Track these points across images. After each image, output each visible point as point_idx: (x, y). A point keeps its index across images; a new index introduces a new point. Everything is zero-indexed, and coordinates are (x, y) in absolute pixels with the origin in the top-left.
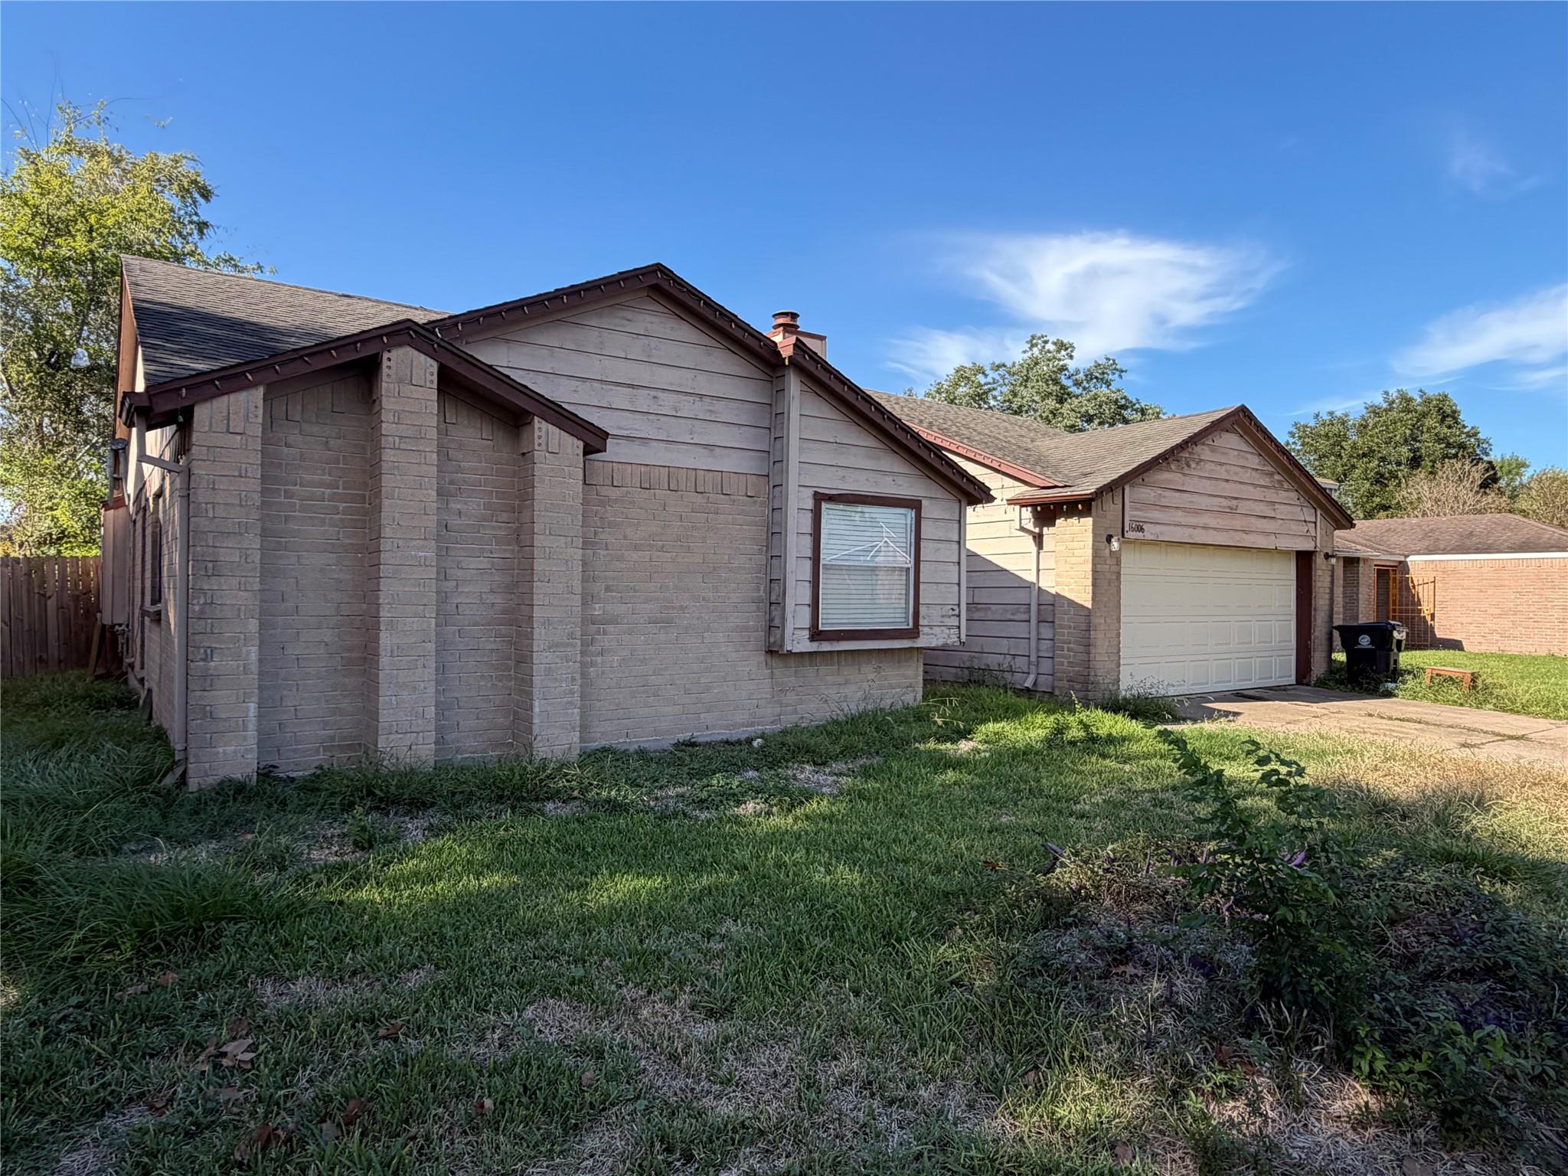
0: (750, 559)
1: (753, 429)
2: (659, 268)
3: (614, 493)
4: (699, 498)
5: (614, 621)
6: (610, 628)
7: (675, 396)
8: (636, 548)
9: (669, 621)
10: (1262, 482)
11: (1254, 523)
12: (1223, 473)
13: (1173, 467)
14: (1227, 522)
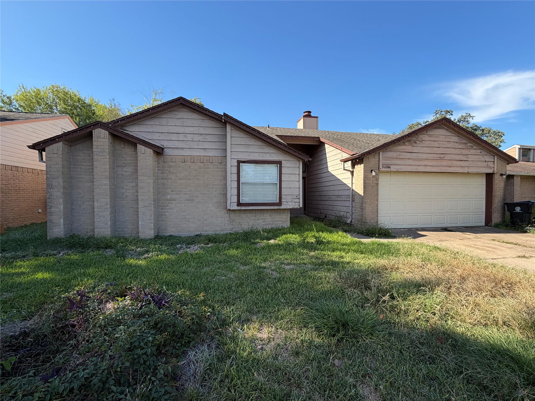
0: (221, 182)
1: (221, 143)
2: (181, 98)
3: (173, 164)
4: (202, 165)
5: (174, 200)
6: (173, 202)
7: (192, 135)
8: (181, 179)
9: (193, 200)
10: (460, 147)
11: (455, 163)
12: (436, 144)
13: (407, 144)
14: (438, 163)
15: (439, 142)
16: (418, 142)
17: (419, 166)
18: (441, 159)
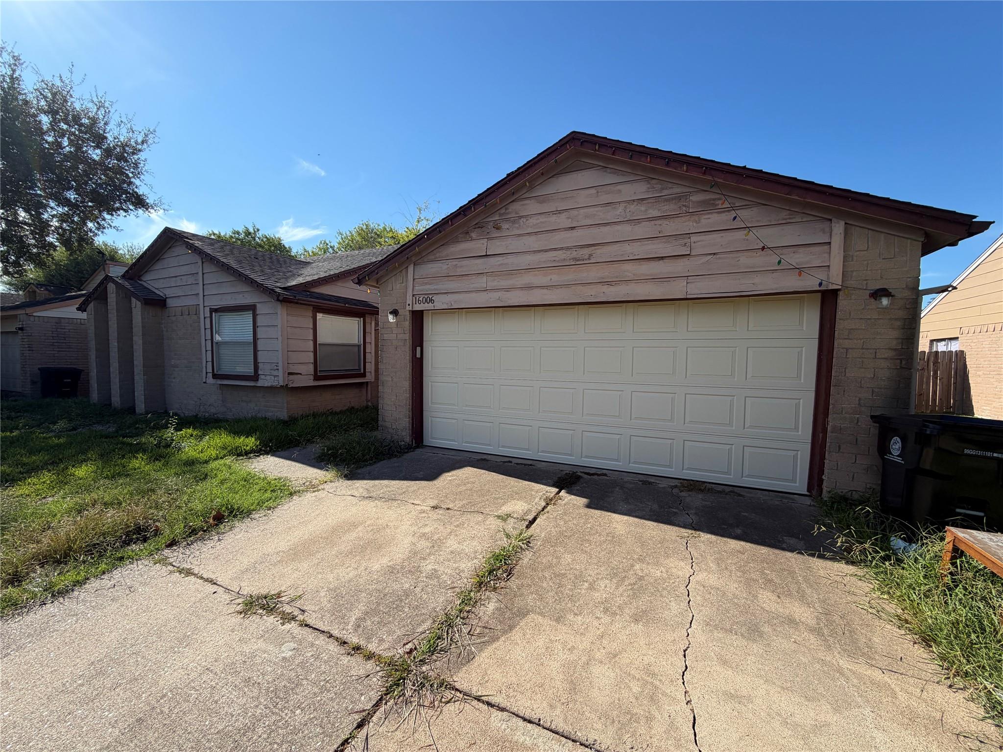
2: (166, 229)
3: (173, 319)
7: (186, 277)
8: (180, 339)
12: (563, 221)
13: (474, 235)
14: (569, 276)
15: (575, 212)
16: (505, 226)
17: (508, 290)
18: (577, 262)
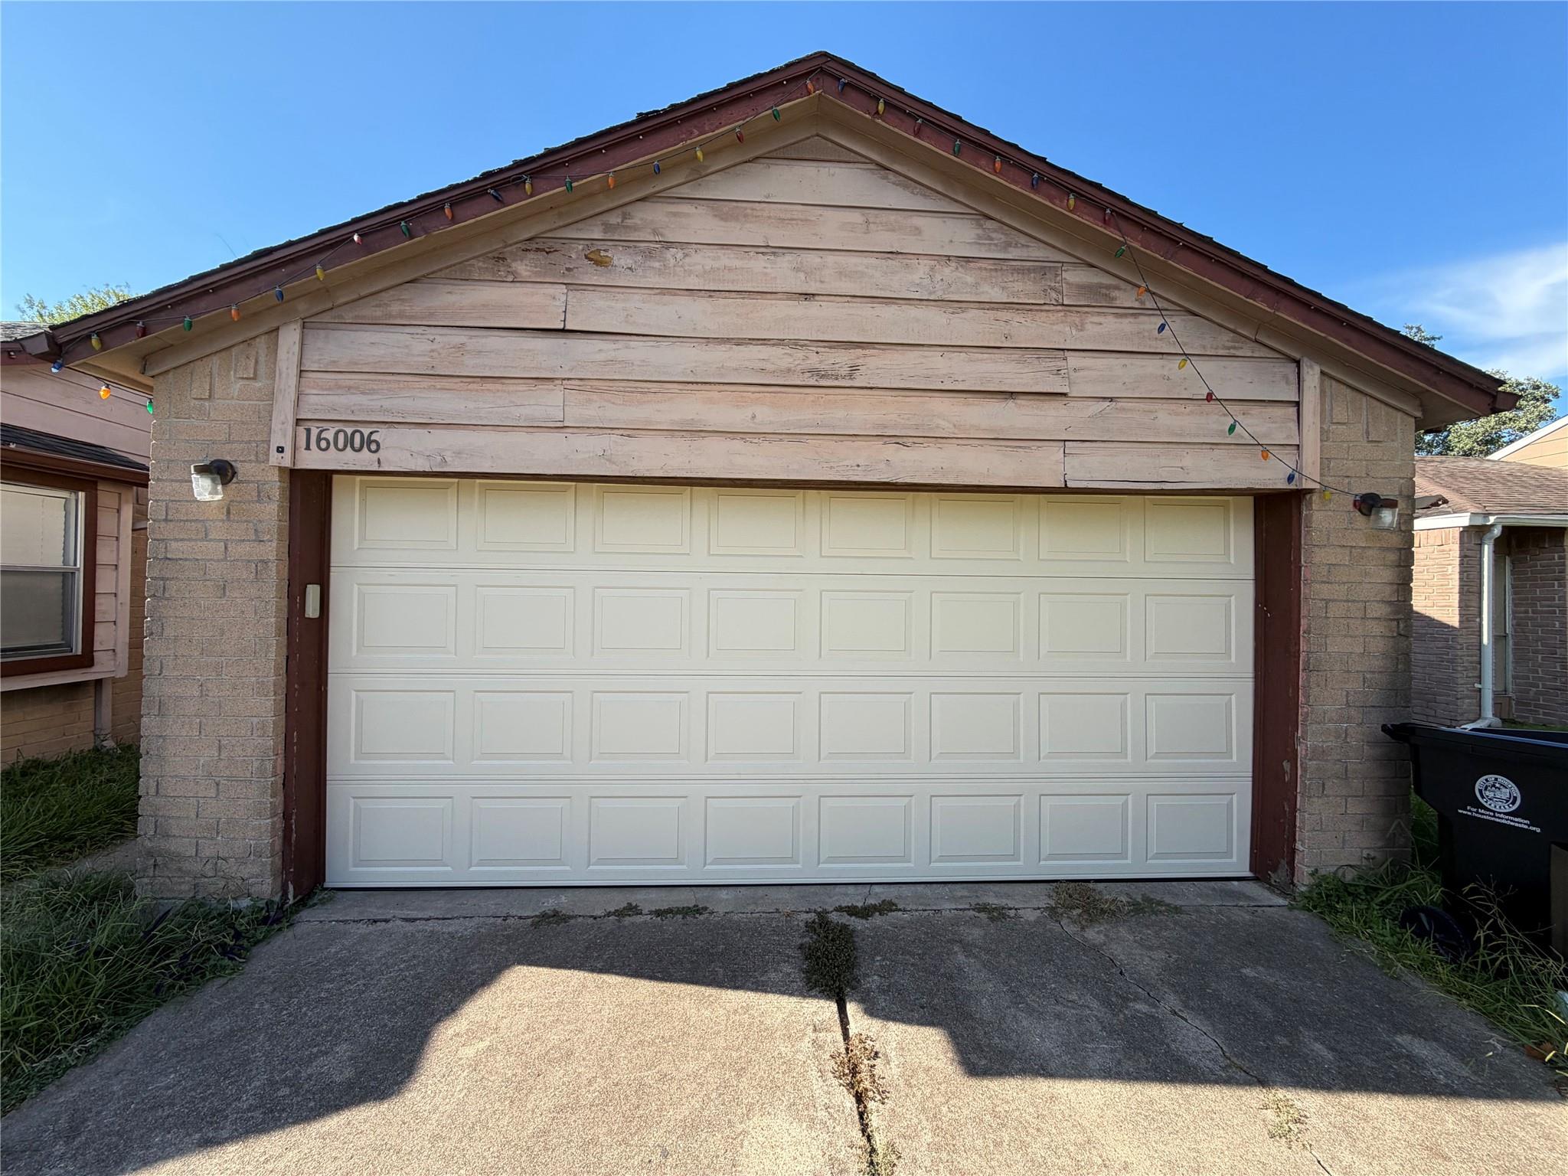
10: (996, 294)
11: (947, 413)
12: (782, 273)
13: (523, 268)
14: (802, 411)
15: (813, 259)
16: (621, 259)
17: (631, 432)
18: (820, 382)
